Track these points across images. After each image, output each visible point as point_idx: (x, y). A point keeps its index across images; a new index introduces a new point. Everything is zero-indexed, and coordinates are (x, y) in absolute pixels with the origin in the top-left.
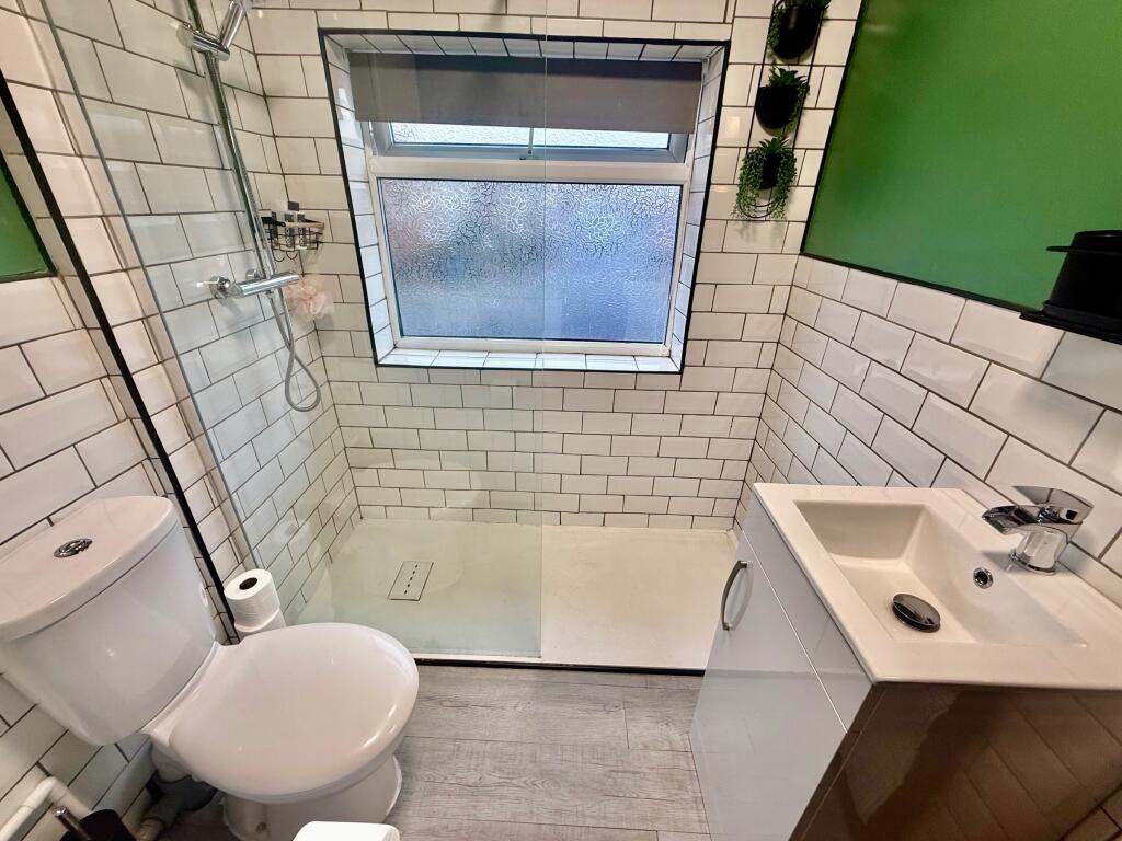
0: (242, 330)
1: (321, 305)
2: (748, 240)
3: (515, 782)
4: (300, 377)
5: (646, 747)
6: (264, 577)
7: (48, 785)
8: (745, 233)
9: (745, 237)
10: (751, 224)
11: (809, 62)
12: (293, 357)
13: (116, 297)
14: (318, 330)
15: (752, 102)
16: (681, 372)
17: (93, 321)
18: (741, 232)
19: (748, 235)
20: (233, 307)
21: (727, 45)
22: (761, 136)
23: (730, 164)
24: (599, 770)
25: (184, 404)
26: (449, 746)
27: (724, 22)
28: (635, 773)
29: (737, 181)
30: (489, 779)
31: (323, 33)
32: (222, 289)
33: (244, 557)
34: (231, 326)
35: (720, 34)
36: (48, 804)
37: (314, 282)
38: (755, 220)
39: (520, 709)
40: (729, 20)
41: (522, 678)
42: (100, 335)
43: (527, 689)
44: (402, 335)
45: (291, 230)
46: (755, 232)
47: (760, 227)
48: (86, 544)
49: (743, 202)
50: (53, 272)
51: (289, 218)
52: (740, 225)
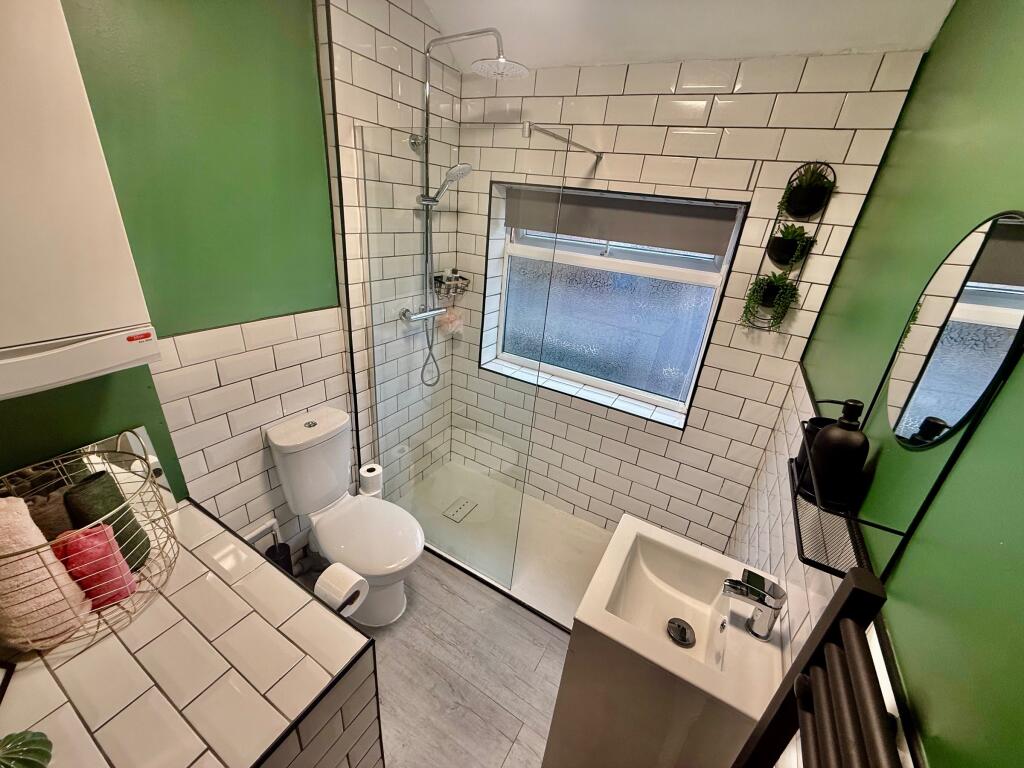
0: (409, 336)
1: (458, 327)
2: (753, 342)
3: (459, 647)
4: (431, 366)
5: (546, 678)
6: (379, 469)
7: (274, 521)
8: (750, 337)
9: (750, 339)
10: (757, 331)
11: (818, 221)
12: (431, 354)
13: (358, 317)
14: (453, 339)
15: (765, 244)
16: (683, 430)
17: (347, 329)
18: (747, 335)
19: (753, 338)
21: (748, 205)
22: (771, 269)
23: (741, 286)
24: (508, 671)
25: (370, 371)
26: (435, 609)
27: (747, 190)
28: (530, 686)
29: (747, 298)
30: (447, 638)
31: (492, 183)
32: (404, 315)
33: (375, 456)
34: (404, 332)
35: (744, 197)
36: (271, 529)
37: (458, 312)
38: (759, 328)
39: (483, 612)
40: (751, 188)
41: (493, 596)
42: (347, 333)
43: (492, 604)
44: (503, 351)
45: (449, 285)
46: (759, 337)
47: (764, 334)
48: (315, 424)
49: (748, 311)
50: (339, 305)
51: (449, 279)
52: (746, 330)
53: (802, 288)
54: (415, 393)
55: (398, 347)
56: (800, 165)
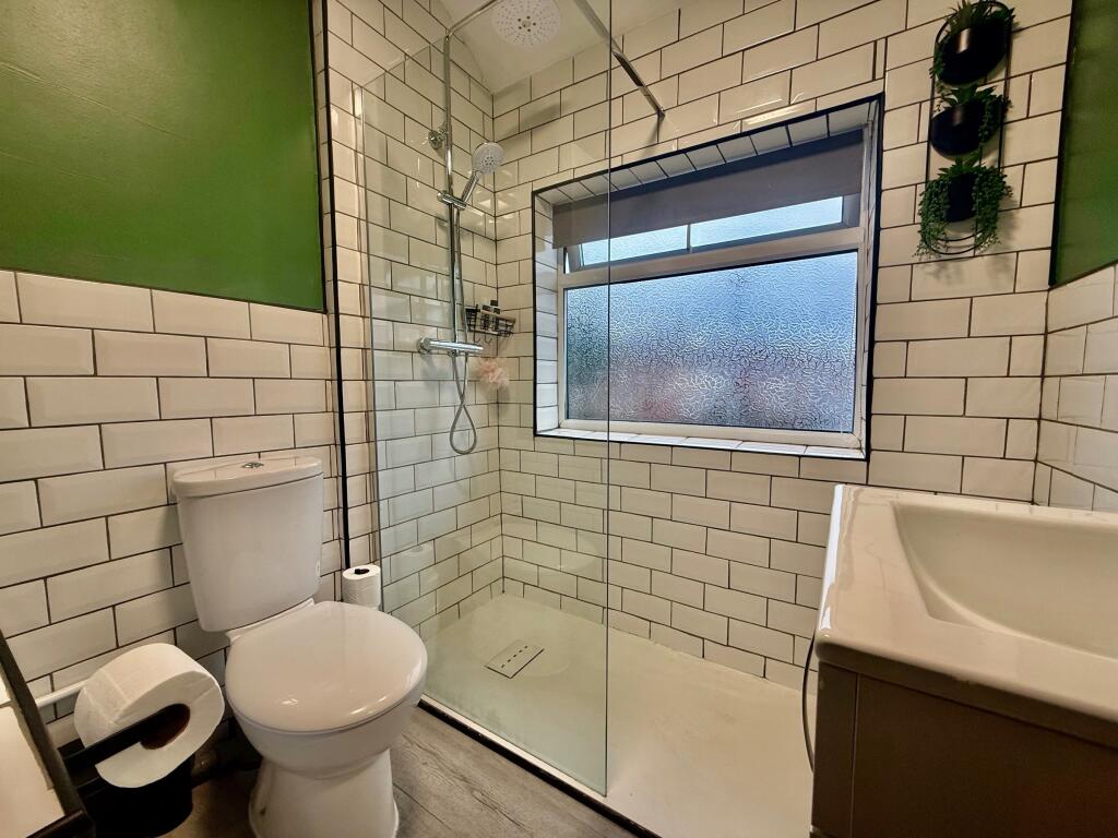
0: (434, 381)
1: (497, 376)
2: (950, 282)
4: (464, 425)
6: (375, 571)
8: (943, 275)
9: (943, 279)
10: (951, 265)
13: (352, 330)
14: (499, 402)
15: (924, 136)
16: (867, 459)
18: (936, 275)
19: (948, 277)
20: (430, 362)
21: (880, 98)
23: (902, 206)
27: (874, 79)
29: (919, 219)
31: (535, 193)
32: (423, 347)
35: (873, 89)
38: (957, 258)
40: (879, 74)
44: (568, 418)
46: (959, 272)
47: (965, 265)
48: (260, 465)
49: (928, 238)
50: (325, 311)
51: (486, 309)
52: (933, 267)
53: (1012, 177)
54: (443, 470)
55: (414, 392)
56: (944, 21)
